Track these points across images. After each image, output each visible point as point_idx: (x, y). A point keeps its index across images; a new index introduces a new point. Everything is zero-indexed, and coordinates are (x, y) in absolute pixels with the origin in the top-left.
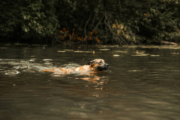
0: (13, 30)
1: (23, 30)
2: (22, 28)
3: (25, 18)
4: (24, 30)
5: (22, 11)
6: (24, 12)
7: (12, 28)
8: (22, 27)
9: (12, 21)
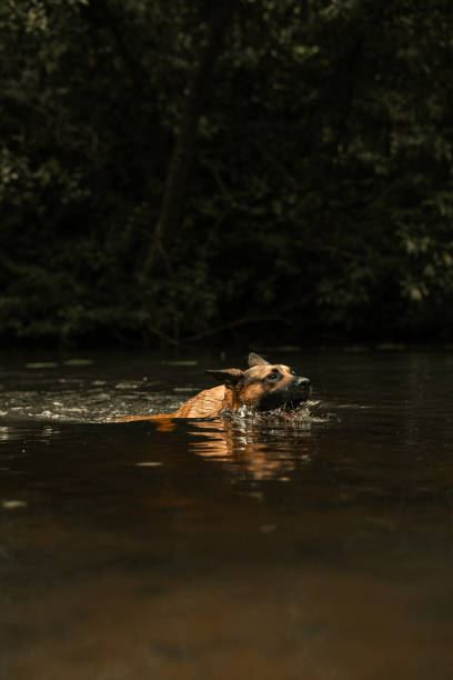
0: (366, 298)
1: (404, 293)
2: (403, 288)
3: (411, 246)
4: (409, 294)
5: (399, 223)
6: (406, 228)
7: (363, 289)
8: (402, 283)
9: (362, 264)
